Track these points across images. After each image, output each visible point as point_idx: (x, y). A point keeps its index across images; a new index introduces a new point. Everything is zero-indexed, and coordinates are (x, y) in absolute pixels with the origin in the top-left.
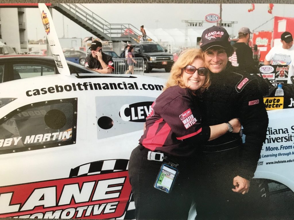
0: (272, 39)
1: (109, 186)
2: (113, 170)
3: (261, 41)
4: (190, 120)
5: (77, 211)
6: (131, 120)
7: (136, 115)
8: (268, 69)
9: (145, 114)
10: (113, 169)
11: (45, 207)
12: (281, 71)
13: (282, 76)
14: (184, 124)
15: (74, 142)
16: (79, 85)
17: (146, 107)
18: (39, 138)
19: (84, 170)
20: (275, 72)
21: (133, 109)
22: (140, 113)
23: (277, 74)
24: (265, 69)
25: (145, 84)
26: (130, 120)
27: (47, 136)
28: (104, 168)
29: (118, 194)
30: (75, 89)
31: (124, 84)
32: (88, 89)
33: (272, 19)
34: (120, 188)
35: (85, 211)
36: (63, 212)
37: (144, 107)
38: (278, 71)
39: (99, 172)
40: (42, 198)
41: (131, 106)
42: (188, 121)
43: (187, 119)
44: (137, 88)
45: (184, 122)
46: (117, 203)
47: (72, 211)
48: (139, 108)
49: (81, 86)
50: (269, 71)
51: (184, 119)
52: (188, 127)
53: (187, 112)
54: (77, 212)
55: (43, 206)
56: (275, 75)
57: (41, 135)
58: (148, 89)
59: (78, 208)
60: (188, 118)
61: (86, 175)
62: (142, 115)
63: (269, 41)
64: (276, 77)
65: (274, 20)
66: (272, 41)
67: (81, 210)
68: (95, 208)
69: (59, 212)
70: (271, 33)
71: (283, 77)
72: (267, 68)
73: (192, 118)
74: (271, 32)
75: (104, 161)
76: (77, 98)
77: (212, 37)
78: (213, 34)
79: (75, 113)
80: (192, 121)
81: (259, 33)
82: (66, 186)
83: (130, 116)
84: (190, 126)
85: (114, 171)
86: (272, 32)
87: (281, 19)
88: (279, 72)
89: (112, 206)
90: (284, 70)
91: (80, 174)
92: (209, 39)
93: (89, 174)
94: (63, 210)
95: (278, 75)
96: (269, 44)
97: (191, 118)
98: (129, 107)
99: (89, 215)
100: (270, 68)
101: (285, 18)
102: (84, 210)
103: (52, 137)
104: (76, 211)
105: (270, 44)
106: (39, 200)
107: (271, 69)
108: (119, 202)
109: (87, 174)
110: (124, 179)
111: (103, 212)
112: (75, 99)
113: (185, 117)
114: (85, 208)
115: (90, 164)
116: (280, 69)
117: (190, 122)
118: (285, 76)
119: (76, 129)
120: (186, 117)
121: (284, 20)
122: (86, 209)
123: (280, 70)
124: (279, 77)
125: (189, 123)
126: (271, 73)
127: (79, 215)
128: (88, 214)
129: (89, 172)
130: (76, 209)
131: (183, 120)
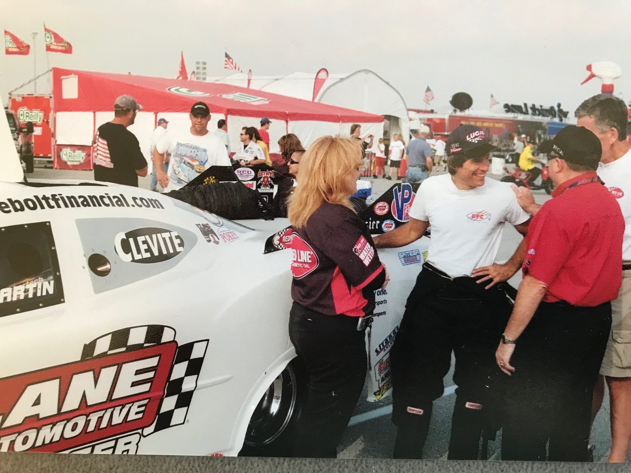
0: (52, 112)
1: (138, 372)
2: (143, 344)
3: (27, 115)
4: (368, 252)
5: (88, 420)
6: (134, 260)
7: (139, 252)
8: (247, 174)
9: (149, 250)
10: (143, 342)
11: (41, 417)
12: (264, 178)
13: (266, 185)
14: (363, 259)
15: (62, 300)
16: (45, 198)
17: (147, 237)
18: (5, 295)
19: (102, 347)
20: (256, 179)
21: (131, 240)
22: (143, 247)
23: (259, 182)
24: (242, 173)
25: (136, 197)
26: (131, 259)
27: (18, 291)
28: (131, 342)
29: (149, 384)
30: (42, 207)
31: (107, 196)
32: (61, 207)
33: (47, 72)
34: (151, 375)
35: (100, 419)
36: (68, 424)
37: (146, 236)
38: (261, 178)
39: (124, 349)
40: (37, 402)
41: (129, 235)
42: (366, 254)
43: (364, 251)
44: (128, 205)
45: (362, 257)
46: (145, 402)
47: (81, 421)
48: (140, 239)
49: (49, 200)
50: (248, 177)
51: (361, 253)
52: (369, 263)
53: (360, 241)
54: (88, 422)
55: (38, 415)
56: (257, 183)
57: (9, 290)
58: (143, 205)
59: (91, 415)
60: (365, 249)
61: (104, 354)
62: (146, 251)
63: (46, 116)
64: (258, 186)
65: (51, 74)
66: (51, 114)
67: (94, 418)
68: (114, 412)
69: (62, 424)
70: (48, 101)
71: (268, 188)
72: (244, 172)
73: (369, 248)
74: (48, 97)
75: (131, 330)
76: (49, 222)
77: (477, 139)
78: (477, 135)
79: (53, 248)
80: (370, 252)
81: (23, 98)
82: (75, 377)
83: (130, 253)
84: (370, 260)
85: (146, 345)
86: (51, 97)
87: (67, 73)
88: (262, 180)
89: (139, 407)
90: (268, 176)
91: (97, 352)
92: (475, 141)
93: (110, 352)
94: (68, 420)
95: (260, 184)
96: (46, 120)
97: (367, 248)
98: (125, 238)
99: (105, 426)
100: (249, 172)
101: (75, 73)
102: (99, 417)
103: (26, 291)
104: (86, 420)
105: (48, 122)
106: (33, 405)
107: (251, 173)
108: (150, 398)
109: (107, 352)
110: (157, 358)
111: (125, 419)
112: (47, 224)
113: (360, 249)
114: (100, 414)
115: (111, 335)
116: (263, 174)
117: (369, 255)
118: (270, 186)
119: (60, 277)
120: (362, 249)
121: (73, 75)
122: (102, 415)
123: (264, 176)
124: (262, 188)
125: (367, 256)
126: (250, 180)
127: (91, 428)
128: (104, 424)
129: (110, 349)
130: (87, 416)
131: (360, 255)
